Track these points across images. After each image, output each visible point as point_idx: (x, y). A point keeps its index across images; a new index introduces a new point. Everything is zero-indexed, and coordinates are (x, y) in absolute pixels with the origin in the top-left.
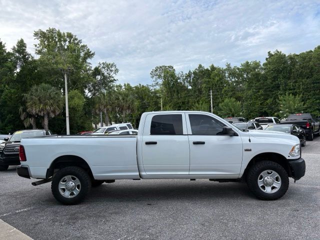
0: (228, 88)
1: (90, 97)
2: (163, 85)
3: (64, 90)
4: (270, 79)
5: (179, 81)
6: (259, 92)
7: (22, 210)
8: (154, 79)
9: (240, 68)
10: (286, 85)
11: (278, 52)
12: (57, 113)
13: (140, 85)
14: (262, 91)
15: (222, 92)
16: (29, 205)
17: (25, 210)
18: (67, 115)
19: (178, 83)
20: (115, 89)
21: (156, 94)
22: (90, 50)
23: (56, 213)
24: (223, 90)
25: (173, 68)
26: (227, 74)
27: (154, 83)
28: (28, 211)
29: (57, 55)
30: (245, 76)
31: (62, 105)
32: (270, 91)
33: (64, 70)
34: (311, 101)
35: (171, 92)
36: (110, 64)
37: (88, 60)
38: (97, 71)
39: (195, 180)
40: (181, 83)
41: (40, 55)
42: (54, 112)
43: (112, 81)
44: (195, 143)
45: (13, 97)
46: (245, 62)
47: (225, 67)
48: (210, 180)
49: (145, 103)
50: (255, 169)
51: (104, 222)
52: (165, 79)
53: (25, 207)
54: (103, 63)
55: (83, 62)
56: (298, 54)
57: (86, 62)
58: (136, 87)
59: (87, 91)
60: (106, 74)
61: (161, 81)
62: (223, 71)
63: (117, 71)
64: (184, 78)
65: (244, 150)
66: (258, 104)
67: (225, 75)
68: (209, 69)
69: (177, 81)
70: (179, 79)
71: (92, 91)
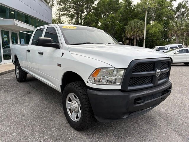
18: (145, 38)
42: (139, 36)
50: (77, 86)
65: (57, 65)
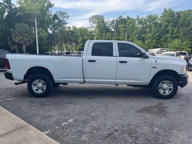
0: (137, 31)
1: (51, 33)
2: (96, 27)
3: (35, 28)
4: (164, 26)
5: (106, 25)
6: (155, 34)
7: (11, 99)
8: (91, 24)
9: (145, 18)
10: (173, 31)
11: (170, 9)
12: (31, 42)
13: (82, 27)
14: (157, 34)
15: (133, 34)
16: (15, 96)
17: (13, 99)
18: (37, 44)
19: (106, 27)
20: (67, 29)
21: (92, 33)
22: (51, 2)
23: (32, 101)
24: (134, 33)
25: (103, 17)
26: (137, 22)
27: (91, 26)
28: (14, 99)
29: (30, 5)
30: (148, 24)
31: (33, 37)
32: (163, 34)
33: (34, 14)
34: (187, 41)
35: (101, 32)
36: (63, 12)
37: (50, 9)
38: (55, 17)
39: (118, 85)
40: (108, 27)
41: (19, 5)
42: (29, 41)
43: (64, 24)
44: (121, 62)
45: (3, 31)
46: (149, 15)
47: (135, 18)
48: (127, 85)
49: (85, 39)
51: (62, 108)
52: (98, 24)
53: (12, 97)
54: (59, 12)
55: (47, 10)
56: (182, 11)
57: (48, 11)
58: (79, 28)
59: (49, 29)
60: (61, 19)
61: (95, 25)
62: (135, 20)
63: (68, 17)
64: (110, 23)
65: (152, 68)
66: (154, 42)
67: (135, 23)
68: (126, 18)
69: (105, 26)
70: (106, 24)
71: (52, 29)
